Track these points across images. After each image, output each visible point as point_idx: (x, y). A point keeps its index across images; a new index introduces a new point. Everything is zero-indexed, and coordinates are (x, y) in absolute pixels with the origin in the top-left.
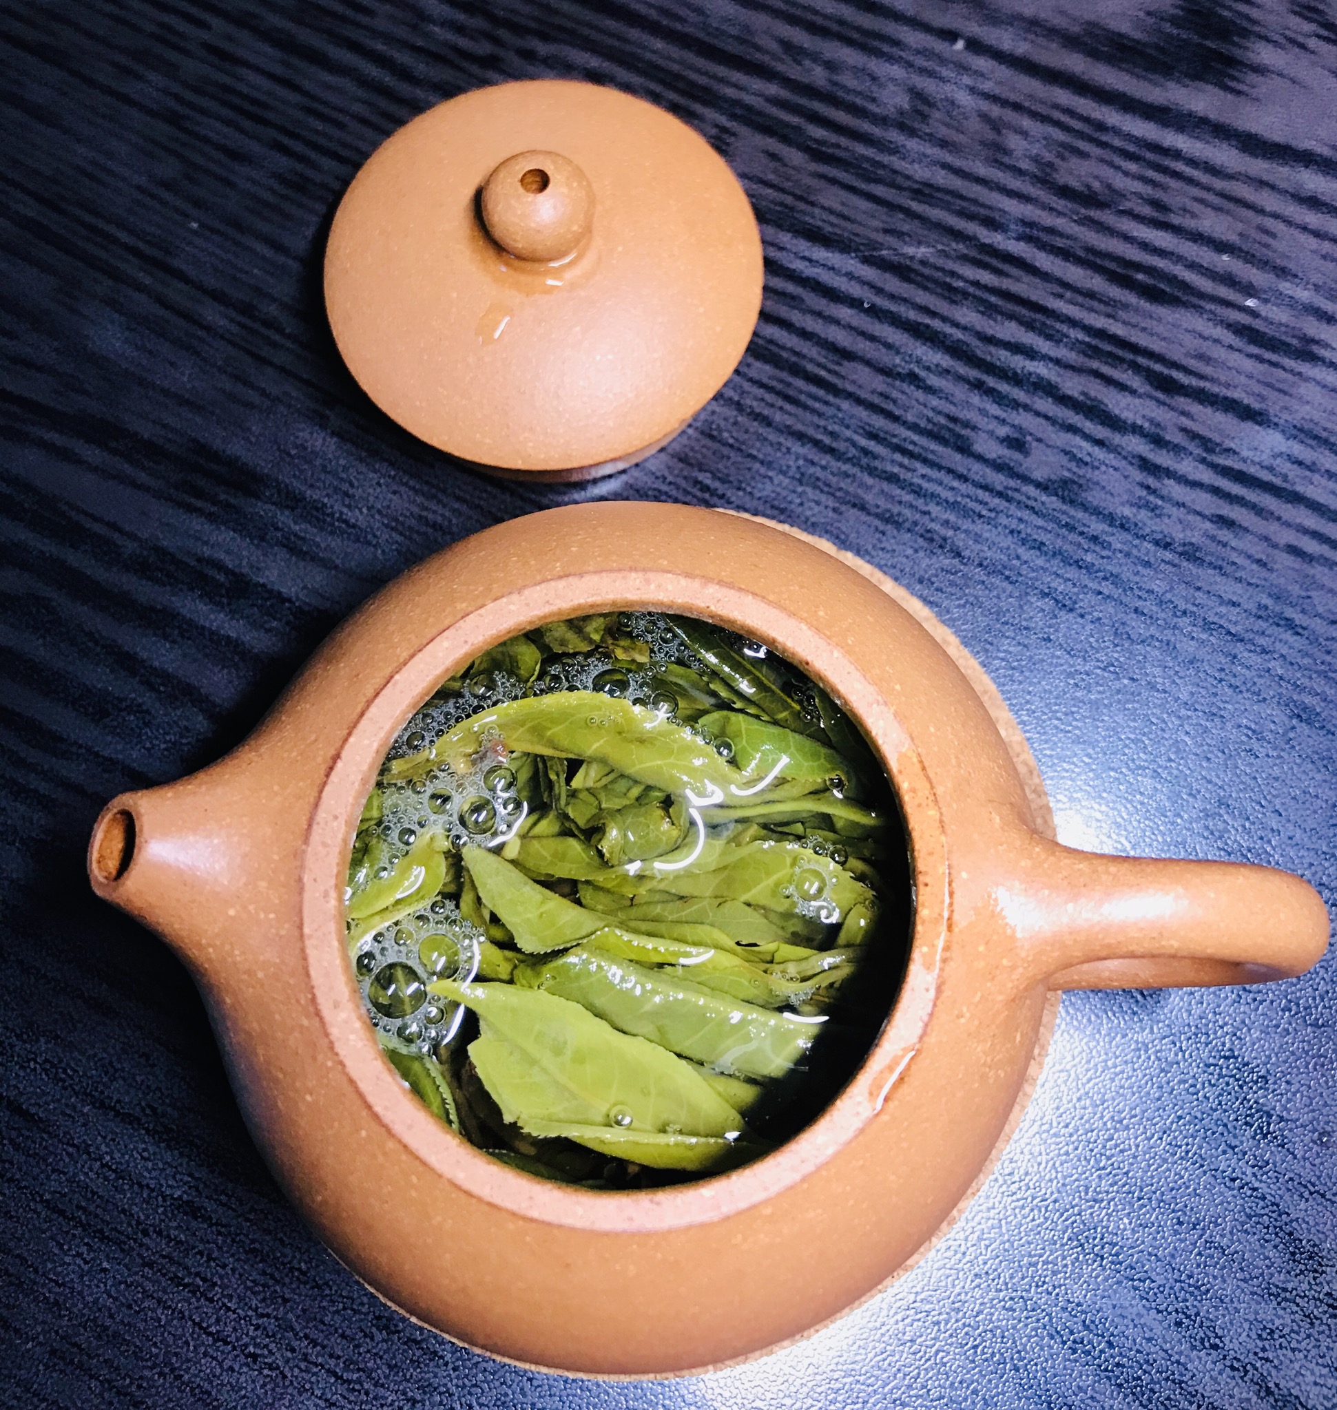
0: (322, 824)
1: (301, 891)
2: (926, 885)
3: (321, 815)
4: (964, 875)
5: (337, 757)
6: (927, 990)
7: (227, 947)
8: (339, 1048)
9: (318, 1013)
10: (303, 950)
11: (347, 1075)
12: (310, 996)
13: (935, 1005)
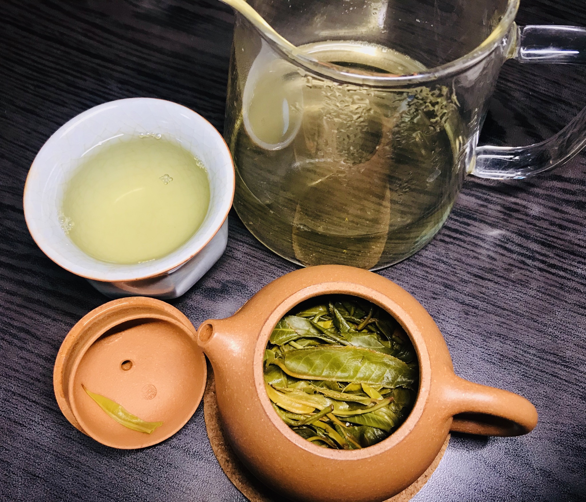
0: (262, 336)
1: (254, 353)
2: (424, 382)
3: (262, 333)
4: (435, 381)
5: (267, 319)
6: (421, 409)
7: (231, 365)
8: (259, 395)
9: (255, 386)
10: (253, 368)
11: (261, 403)
12: (253, 381)
13: (422, 414)
